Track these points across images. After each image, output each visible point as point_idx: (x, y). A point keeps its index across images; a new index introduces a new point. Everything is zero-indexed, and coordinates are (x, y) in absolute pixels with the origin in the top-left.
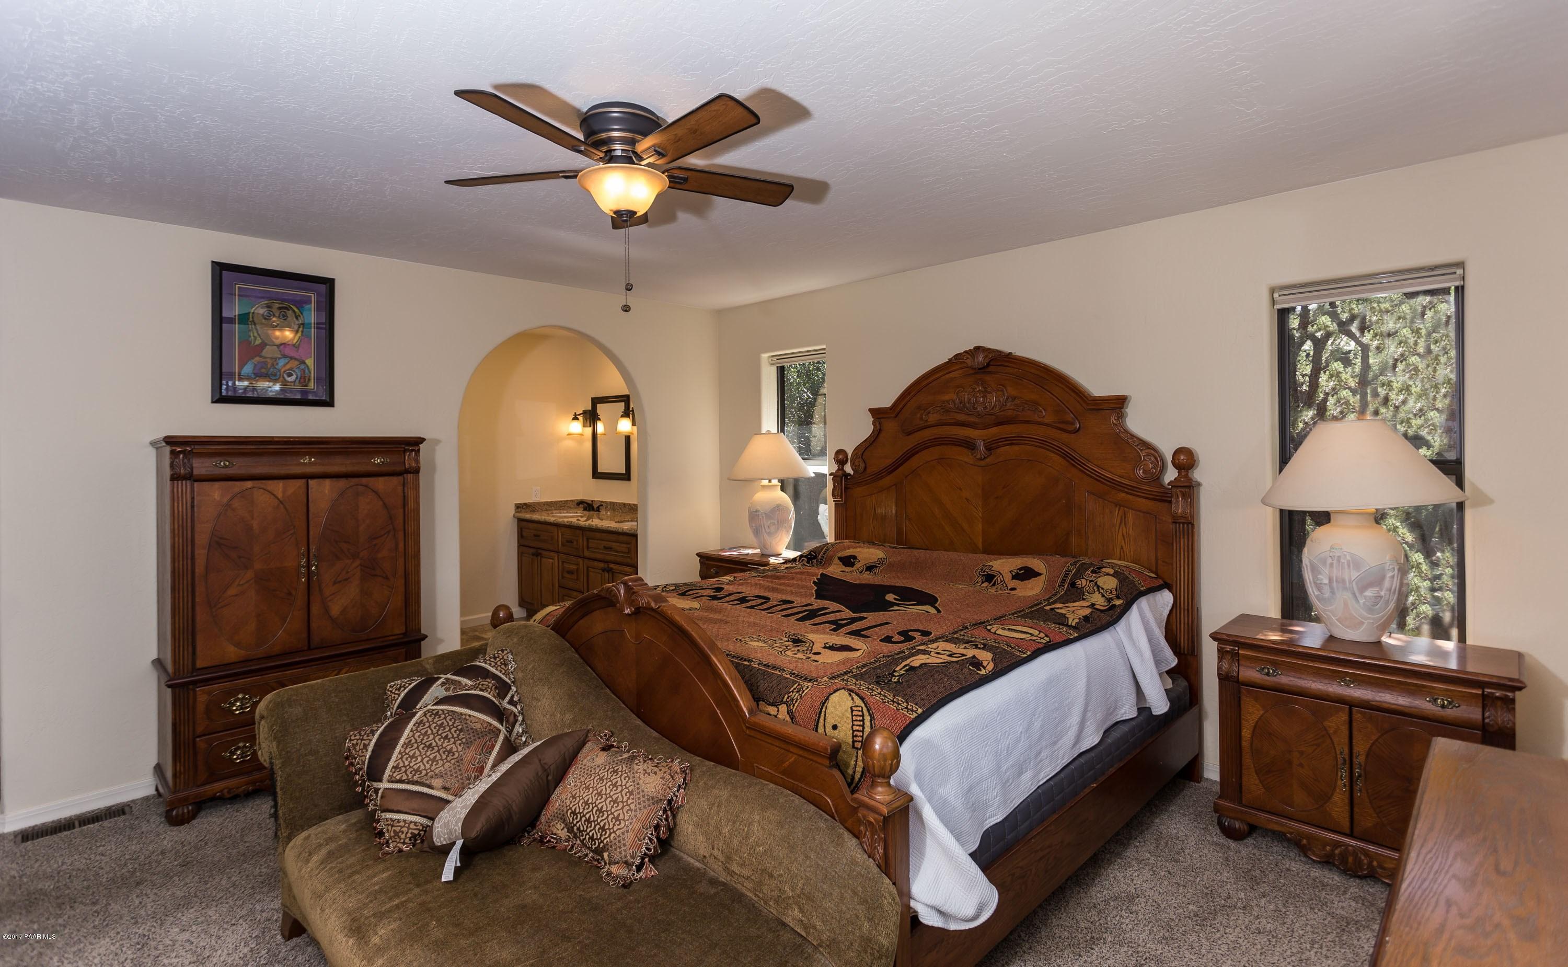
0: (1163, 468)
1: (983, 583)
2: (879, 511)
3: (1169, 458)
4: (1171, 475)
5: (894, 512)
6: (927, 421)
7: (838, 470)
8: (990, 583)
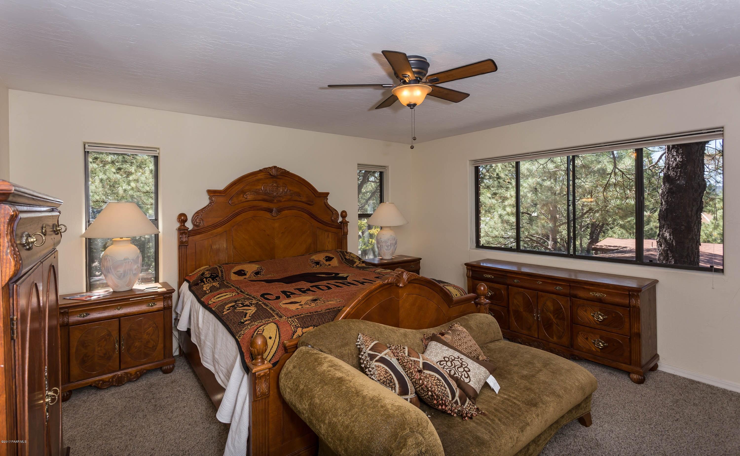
0: (338, 217)
1: (316, 266)
2: (214, 247)
3: (340, 214)
4: (340, 219)
5: (225, 246)
6: (246, 198)
7: (181, 226)
8: (319, 265)
